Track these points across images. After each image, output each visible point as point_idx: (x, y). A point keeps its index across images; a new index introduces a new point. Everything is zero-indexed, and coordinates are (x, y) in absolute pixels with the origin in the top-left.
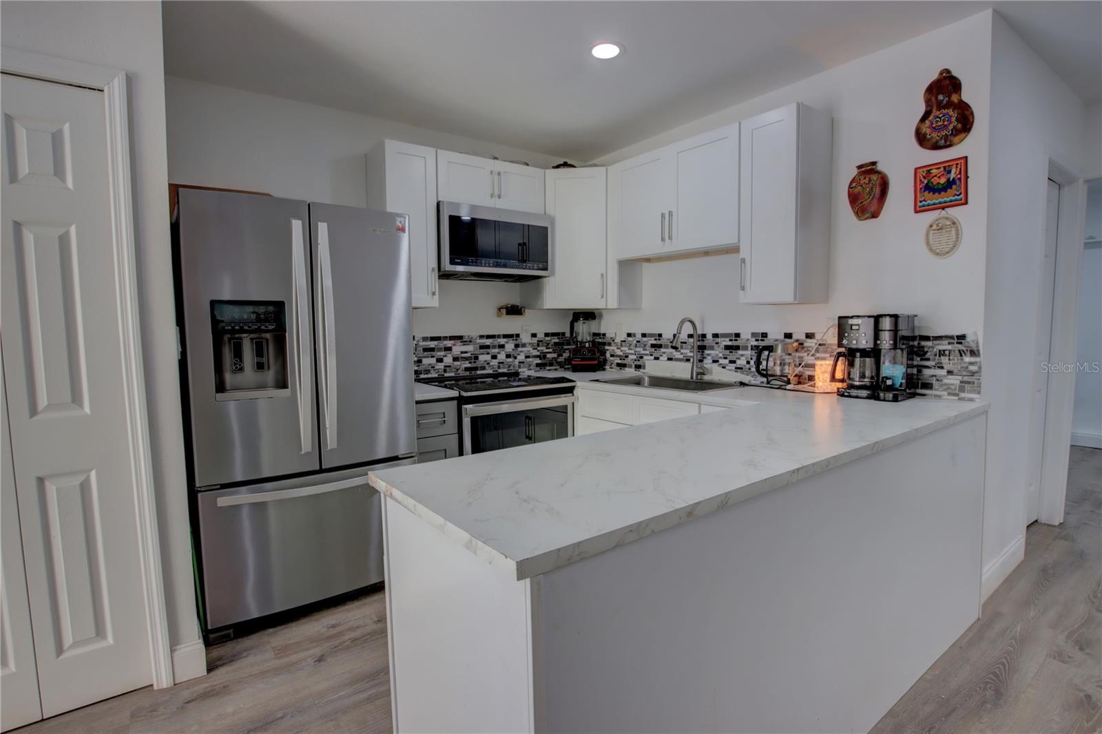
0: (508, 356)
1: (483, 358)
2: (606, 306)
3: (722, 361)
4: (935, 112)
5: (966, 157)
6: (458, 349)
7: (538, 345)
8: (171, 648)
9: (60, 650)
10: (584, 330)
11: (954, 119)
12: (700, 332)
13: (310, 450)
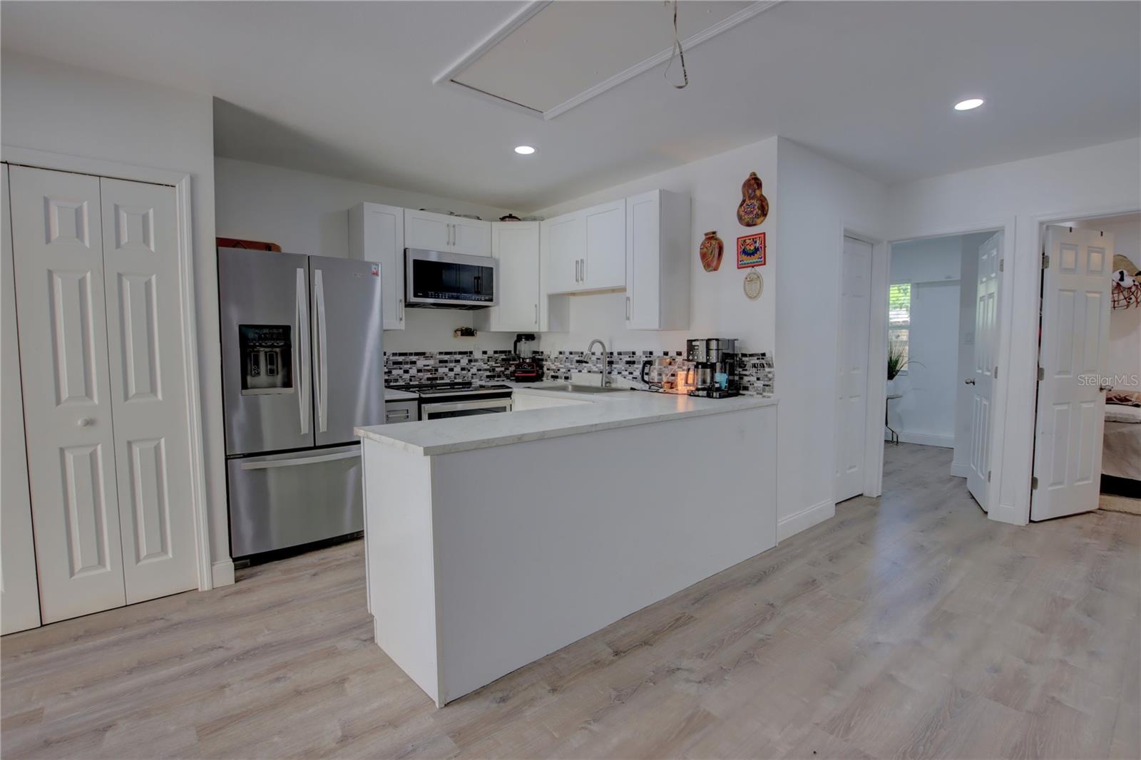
0: (463, 369)
1: (441, 370)
2: (539, 329)
3: (624, 373)
4: (748, 202)
5: (764, 234)
6: (421, 362)
7: (488, 361)
8: (211, 563)
9: (138, 559)
10: (525, 349)
11: (756, 207)
12: (608, 350)
13: (307, 432)
